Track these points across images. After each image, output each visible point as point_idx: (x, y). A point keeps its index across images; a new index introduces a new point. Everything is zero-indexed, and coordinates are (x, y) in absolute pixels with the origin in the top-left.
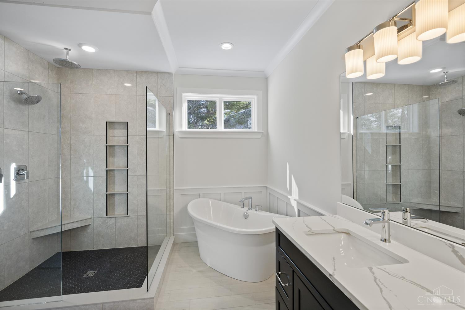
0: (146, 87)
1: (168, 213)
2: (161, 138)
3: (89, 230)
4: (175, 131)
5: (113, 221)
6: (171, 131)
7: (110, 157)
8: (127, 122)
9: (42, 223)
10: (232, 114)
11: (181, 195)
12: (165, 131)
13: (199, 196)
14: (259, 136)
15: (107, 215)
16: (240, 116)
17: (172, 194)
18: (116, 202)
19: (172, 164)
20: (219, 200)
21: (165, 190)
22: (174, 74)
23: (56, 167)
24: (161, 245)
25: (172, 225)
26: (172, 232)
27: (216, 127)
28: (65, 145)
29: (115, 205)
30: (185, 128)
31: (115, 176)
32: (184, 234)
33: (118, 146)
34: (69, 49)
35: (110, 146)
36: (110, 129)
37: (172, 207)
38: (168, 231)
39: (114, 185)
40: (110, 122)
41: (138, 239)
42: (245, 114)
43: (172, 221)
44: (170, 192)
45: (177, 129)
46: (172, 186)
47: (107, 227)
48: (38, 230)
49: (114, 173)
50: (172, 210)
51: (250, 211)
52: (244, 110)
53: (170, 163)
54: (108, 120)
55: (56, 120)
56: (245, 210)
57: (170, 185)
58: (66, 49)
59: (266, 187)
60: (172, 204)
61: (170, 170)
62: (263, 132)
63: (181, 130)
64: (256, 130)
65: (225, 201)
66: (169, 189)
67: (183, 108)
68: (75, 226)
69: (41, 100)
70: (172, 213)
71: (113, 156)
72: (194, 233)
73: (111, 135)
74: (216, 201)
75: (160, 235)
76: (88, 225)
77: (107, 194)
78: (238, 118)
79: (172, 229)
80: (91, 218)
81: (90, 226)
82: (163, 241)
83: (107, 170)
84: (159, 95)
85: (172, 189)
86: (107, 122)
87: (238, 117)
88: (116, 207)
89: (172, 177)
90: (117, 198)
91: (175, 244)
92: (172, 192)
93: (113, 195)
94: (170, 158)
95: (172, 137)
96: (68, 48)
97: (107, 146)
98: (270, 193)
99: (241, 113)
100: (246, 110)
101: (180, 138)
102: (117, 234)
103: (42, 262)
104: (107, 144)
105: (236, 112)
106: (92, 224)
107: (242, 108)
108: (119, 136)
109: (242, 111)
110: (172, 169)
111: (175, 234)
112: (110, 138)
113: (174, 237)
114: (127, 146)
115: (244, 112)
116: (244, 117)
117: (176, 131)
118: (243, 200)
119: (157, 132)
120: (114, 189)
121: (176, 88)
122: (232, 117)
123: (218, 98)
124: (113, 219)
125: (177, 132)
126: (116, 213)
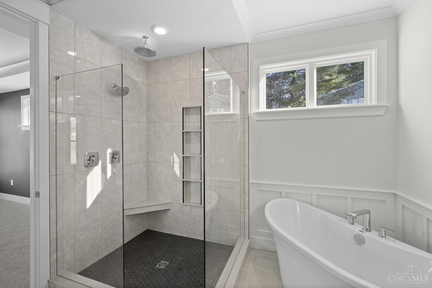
0: (204, 48)
1: (243, 210)
2: (234, 122)
3: (169, 214)
4: (250, 112)
5: (188, 209)
6: (245, 113)
7: (186, 143)
8: (201, 107)
9: (134, 202)
10: (320, 96)
11: (258, 190)
12: (239, 113)
13: (280, 195)
14: (381, 112)
15: (183, 202)
16: (331, 97)
17: (247, 189)
18: (191, 190)
19: (247, 153)
20: (310, 205)
21: (238, 182)
22: (250, 44)
23: (146, 152)
24: (234, 247)
25: (247, 226)
26: (247, 233)
27: (305, 104)
28: (151, 132)
29: (190, 193)
30: (263, 107)
31: (191, 162)
32: (260, 240)
33: (193, 133)
34: (147, 37)
35: (186, 132)
36: (186, 115)
37: (247, 204)
38: (242, 231)
39: (190, 172)
40: (186, 108)
41: (211, 234)
42: (338, 94)
43: (247, 220)
44: (244, 185)
45: (253, 110)
46: (246, 179)
47: (184, 215)
48: (130, 209)
49: (190, 159)
50: (247, 207)
51: (366, 234)
52: (337, 90)
53: (244, 151)
54: (185, 106)
55: (146, 109)
56: (357, 229)
57: (244, 177)
58: (144, 37)
59: (395, 195)
60: (247, 200)
61: (244, 159)
62: (389, 104)
63: (258, 111)
64: (374, 103)
65: (318, 207)
66: (243, 182)
67: (260, 84)
68: (158, 208)
69: (129, 91)
70: (247, 211)
71: (189, 142)
72: (273, 240)
73: (187, 121)
74: (305, 205)
75: (233, 233)
76: (169, 209)
77: (183, 181)
78: (329, 100)
79: (247, 230)
80: (171, 203)
81: (170, 210)
82: (237, 241)
83: (183, 157)
84: (232, 72)
85: (247, 183)
86: (183, 108)
87: (327, 98)
88: (191, 195)
89: (247, 169)
90: (192, 185)
91: (250, 248)
92: (247, 186)
93: (189, 182)
94: (244, 145)
95: (246, 121)
96: (146, 35)
97: (183, 132)
98: (403, 206)
99: (332, 93)
100: (340, 89)
101: (257, 121)
102: (192, 223)
103: (134, 237)
104: (183, 130)
105: (326, 93)
106: (172, 208)
107: (334, 88)
108: (194, 122)
109: (334, 91)
110: (247, 159)
111: (250, 236)
112: (187, 124)
113: (250, 240)
114: (201, 132)
115: (337, 92)
116: (337, 98)
117: (252, 112)
118: (355, 215)
119: (231, 115)
120: (190, 176)
121: (252, 61)
122: (320, 100)
123: (308, 65)
124: (188, 207)
125: (253, 114)
126: (192, 201)
